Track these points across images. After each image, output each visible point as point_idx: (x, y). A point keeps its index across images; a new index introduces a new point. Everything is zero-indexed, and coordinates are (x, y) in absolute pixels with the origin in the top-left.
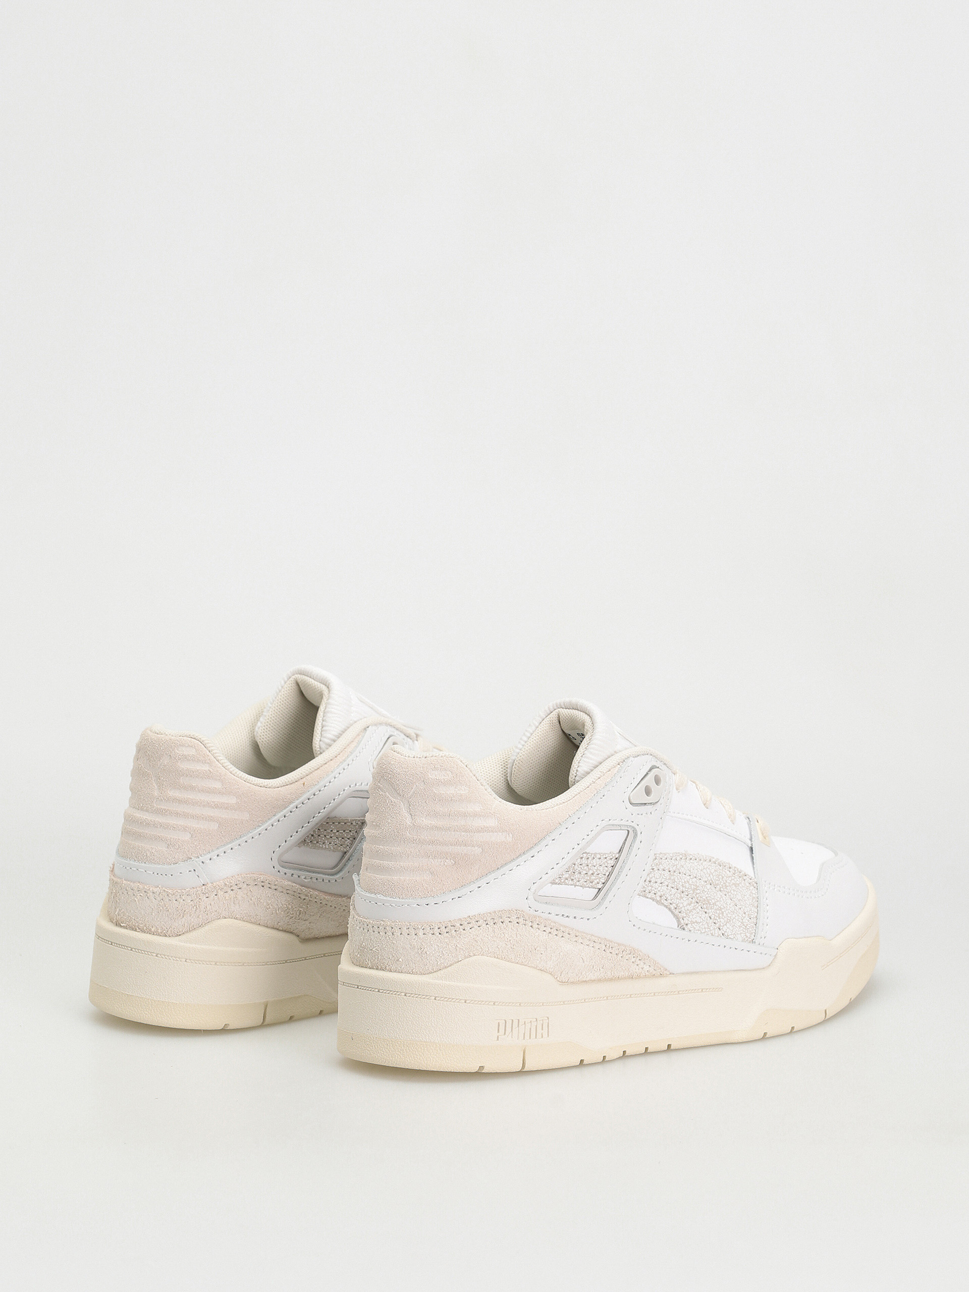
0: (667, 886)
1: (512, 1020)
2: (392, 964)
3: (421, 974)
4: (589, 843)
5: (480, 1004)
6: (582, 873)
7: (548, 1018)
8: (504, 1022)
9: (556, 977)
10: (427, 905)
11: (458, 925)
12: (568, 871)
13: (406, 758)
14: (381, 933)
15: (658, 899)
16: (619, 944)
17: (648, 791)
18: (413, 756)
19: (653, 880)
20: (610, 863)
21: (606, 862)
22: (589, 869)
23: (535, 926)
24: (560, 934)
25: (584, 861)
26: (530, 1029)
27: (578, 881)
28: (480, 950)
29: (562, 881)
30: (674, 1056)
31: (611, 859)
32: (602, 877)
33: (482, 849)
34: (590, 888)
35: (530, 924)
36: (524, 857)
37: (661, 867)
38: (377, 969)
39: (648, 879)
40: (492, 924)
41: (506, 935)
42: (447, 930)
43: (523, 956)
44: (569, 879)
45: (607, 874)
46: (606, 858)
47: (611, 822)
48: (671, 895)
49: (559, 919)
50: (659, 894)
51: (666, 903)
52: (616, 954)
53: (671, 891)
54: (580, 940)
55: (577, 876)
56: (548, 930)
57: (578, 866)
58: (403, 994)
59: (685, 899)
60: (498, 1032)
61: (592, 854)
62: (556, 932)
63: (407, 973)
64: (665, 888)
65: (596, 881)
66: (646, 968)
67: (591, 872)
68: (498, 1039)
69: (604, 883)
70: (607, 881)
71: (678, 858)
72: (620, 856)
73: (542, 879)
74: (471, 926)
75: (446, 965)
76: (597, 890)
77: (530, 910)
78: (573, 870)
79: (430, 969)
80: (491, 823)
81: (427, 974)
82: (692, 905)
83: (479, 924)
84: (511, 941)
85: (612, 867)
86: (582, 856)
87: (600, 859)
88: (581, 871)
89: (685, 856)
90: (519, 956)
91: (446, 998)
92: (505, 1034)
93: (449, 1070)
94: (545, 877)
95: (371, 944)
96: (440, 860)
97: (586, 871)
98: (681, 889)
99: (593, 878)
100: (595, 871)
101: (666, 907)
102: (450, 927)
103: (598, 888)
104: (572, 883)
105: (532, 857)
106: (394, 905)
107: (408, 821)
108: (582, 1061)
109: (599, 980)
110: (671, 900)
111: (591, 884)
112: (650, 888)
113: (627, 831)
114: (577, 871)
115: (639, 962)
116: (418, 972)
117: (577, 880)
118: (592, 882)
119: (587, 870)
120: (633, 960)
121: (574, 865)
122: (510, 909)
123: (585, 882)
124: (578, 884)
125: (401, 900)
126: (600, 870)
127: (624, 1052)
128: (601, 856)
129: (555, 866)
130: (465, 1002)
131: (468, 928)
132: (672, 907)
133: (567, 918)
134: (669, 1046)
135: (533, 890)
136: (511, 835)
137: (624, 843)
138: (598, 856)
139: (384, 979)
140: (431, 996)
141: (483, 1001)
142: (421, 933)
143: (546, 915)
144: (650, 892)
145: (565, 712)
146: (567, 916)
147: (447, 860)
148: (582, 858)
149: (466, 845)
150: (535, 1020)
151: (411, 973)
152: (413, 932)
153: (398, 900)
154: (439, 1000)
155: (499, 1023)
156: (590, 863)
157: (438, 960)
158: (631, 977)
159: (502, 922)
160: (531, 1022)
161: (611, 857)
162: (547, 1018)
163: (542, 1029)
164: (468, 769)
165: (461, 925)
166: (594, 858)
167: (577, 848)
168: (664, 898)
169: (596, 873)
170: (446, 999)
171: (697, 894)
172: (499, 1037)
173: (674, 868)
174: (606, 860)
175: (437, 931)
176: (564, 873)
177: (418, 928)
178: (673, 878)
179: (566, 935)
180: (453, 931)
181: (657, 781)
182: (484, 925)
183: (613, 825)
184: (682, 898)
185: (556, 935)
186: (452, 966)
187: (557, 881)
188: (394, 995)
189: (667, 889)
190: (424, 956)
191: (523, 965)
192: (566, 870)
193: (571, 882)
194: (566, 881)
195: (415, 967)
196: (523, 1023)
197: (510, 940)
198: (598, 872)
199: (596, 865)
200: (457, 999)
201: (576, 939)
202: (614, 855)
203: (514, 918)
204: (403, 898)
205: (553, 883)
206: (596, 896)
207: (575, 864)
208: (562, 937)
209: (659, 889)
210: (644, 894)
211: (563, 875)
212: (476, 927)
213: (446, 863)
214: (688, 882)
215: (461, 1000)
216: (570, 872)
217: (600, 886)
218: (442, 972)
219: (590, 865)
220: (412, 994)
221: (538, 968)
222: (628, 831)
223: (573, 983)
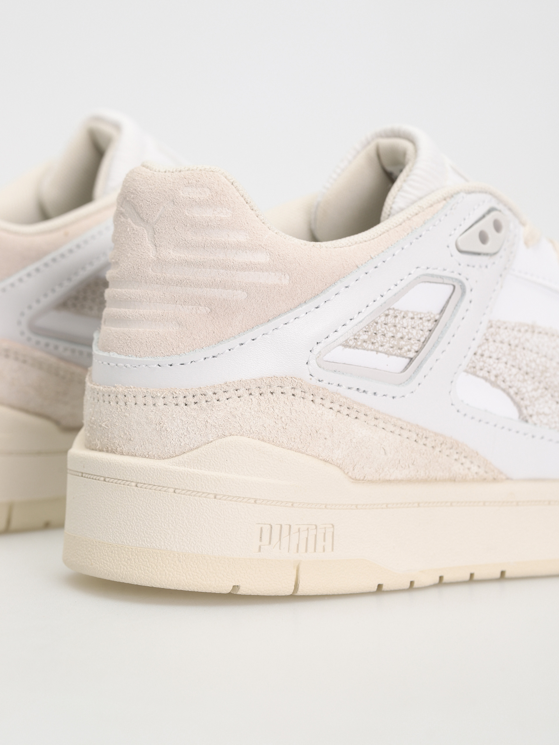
0: (506, 363)
1: (281, 526)
2: (124, 445)
3: (160, 458)
4: (397, 296)
5: (236, 501)
6: (386, 335)
7: (333, 526)
8: (269, 527)
9: (346, 471)
10: (171, 365)
11: (211, 393)
12: (368, 331)
13: (155, 173)
14: (111, 403)
15: (493, 378)
16: (436, 434)
17: (483, 238)
18: (164, 170)
19: (487, 354)
20: (427, 326)
21: (422, 323)
22: (397, 331)
23: (318, 400)
24: (353, 414)
25: (390, 320)
26: (307, 538)
27: (381, 346)
28: (239, 428)
29: (359, 343)
30: (508, 586)
31: (429, 321)
32: (415, 343)
33: (247, 293)
34: (397, 356)
35: (311, 397)
36: (305, 307)
37: (498, 338)
38: (107, 451)
39: (479, 352)
40: (257, 394)
41: (277, 411)
42: (195, 400)
43: (299, 439)
44: (368, 342)
45: (422, 339)
46: (421, 318)
47: (429, 271)
48: (510, 375)
49: (353, 395)
50: (494, 372)
51: (503, 385)
52: (433, 447)
53: (510, 370)
54: (382, 425)
55: (379, 338)
56: (336, 407)
57: (381, 325)
58: (134, 484)
59: (529, 382)
60: (261, 540)
61: (401, 312)
62: (346, 411)
63: (142, 457)
64: (502, 366)
65: (406, 348)
66: (474, 469)
67: (399, 335)
68: (260, 551)
69: (417, 352)
70: (422, 348)
71: (523, 330)
72: (440, 318)
73: (329, 338)
74: (227, 395)
75: (192, 447)
76: (408, 360)
77: (311, 379)
78: (374, 330)
79: (171, 452)
80: (261, 258)
81: (168, 458)
82: (540, 391)
83: (239, 393)
84: (283, 419)
85: (430, 331)
86: (387, 312)
87: (412, 318)
88: (385, 332)
89: (533, 329)
90: (293, 440)
91: (189, 490)
92: (270, 543)
93: (187, 589)
94: (333, 337)
95: (100, 418)
96: (190, 307)
97: (393, 333)
98: (525, 369)
99: (402, 343)
100: (405, 334)
101: (504, 390)
102: (199, 396)
103: (409, 358)
104: (373, 348)
105: (317, 308)
106: (128, 365)
107: (152, 254)
108: (380, 586)
109: (409, 481)
110: (511, 382)
111: (399, 351)
112: (481, 364)
113: (452, 287)
114: (380, 331)
115: (464, 460)
116: (156, 456)
117: (380, 343)
118: (400, 349)
119: (394, 331)
120: (456, 456)
121: (375, 324)
122: (284, 376)
123: (392, 347)
124: (381, 349)
125: (138, 359)
126: (412, 334)
127: (441, 578)
128: (414, 315)
129: (348, 322)
130: (215, 498)
131: (223, 397)
132: (512, 391)
133: (364, 394)
134: (503, 573)
135: (315, 352)
136: (288, 277)
137: (448, 302)
138: (411, 315)
139: (110, 463)
140: (169, 488)
141: (239, 497)
142: (160, 403)
143: (333, 388)
144: (481, 369)
145: (385, 142)
146: (364, 391)
147: (200, 307)
148: (387, 315)
149: (225, 287)
150: (314, 527)
151: (147, 456)
152: (150, 401)
153: (134, 358)
154: (179, 493)
155: (261, 529)
156: (399, 323)
157: (182, 440)
158: (453, 480)
159: (272, 393)
160: (308, 529)
161: (429, 318)
162: (331, 526)
163: (324, 540)
164: (233, 187)
165: (215, 393)
166: (404, 317)
167: (380, 301)
168: (500, 378)
169: (407, 337)
170: (189, 492)
171: (546, 377)
172: (262, 547)
173: (517, 342)
174: (421, 321)
175: (181, 401)
176: (361, 333)
177: (157, 396)
178: (513, 353)
179: (361, 416)
180: (204, 402)
181: (497, 226)
182: (246, 395)
183: (432, 276)
184: (525, 380)
185: (348, 415)
186: (199, 449)
187: (351, 343)
188: (122, 486)
189: (506, 367)
190: (163, 433)
191: (299, 452)
192: (365, 329)
193: (370, 346)
194: (364, 344)
195: (153, 448)
196: (297, 531)
197: (281, 418)
198: (410, 336)
199: (408, 326)
200: (204, 493)
201: (376, 422)
202: (432, 316)
203: (288, 389)
204: (141, 357)
205: (346, 345)
206: (406, 368)
207: (377, 323)
208: (356, 418)
209: (495, 365)
210: (472, 370)
211: (359, 335)
212: (236, 397)
213: (199, 312)
214: (535, 361)
215: (209, 494)
216: (369, 333)
217: (412, 354)
218: (185, 455)
219: (399, 326)
220: (145, 484)
221: (321, 458)
222: (454, 287)
223: (371, 482)
